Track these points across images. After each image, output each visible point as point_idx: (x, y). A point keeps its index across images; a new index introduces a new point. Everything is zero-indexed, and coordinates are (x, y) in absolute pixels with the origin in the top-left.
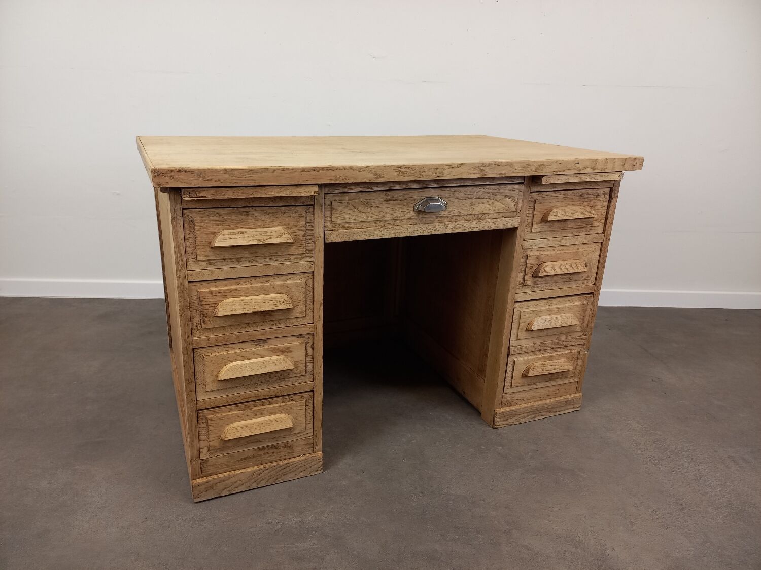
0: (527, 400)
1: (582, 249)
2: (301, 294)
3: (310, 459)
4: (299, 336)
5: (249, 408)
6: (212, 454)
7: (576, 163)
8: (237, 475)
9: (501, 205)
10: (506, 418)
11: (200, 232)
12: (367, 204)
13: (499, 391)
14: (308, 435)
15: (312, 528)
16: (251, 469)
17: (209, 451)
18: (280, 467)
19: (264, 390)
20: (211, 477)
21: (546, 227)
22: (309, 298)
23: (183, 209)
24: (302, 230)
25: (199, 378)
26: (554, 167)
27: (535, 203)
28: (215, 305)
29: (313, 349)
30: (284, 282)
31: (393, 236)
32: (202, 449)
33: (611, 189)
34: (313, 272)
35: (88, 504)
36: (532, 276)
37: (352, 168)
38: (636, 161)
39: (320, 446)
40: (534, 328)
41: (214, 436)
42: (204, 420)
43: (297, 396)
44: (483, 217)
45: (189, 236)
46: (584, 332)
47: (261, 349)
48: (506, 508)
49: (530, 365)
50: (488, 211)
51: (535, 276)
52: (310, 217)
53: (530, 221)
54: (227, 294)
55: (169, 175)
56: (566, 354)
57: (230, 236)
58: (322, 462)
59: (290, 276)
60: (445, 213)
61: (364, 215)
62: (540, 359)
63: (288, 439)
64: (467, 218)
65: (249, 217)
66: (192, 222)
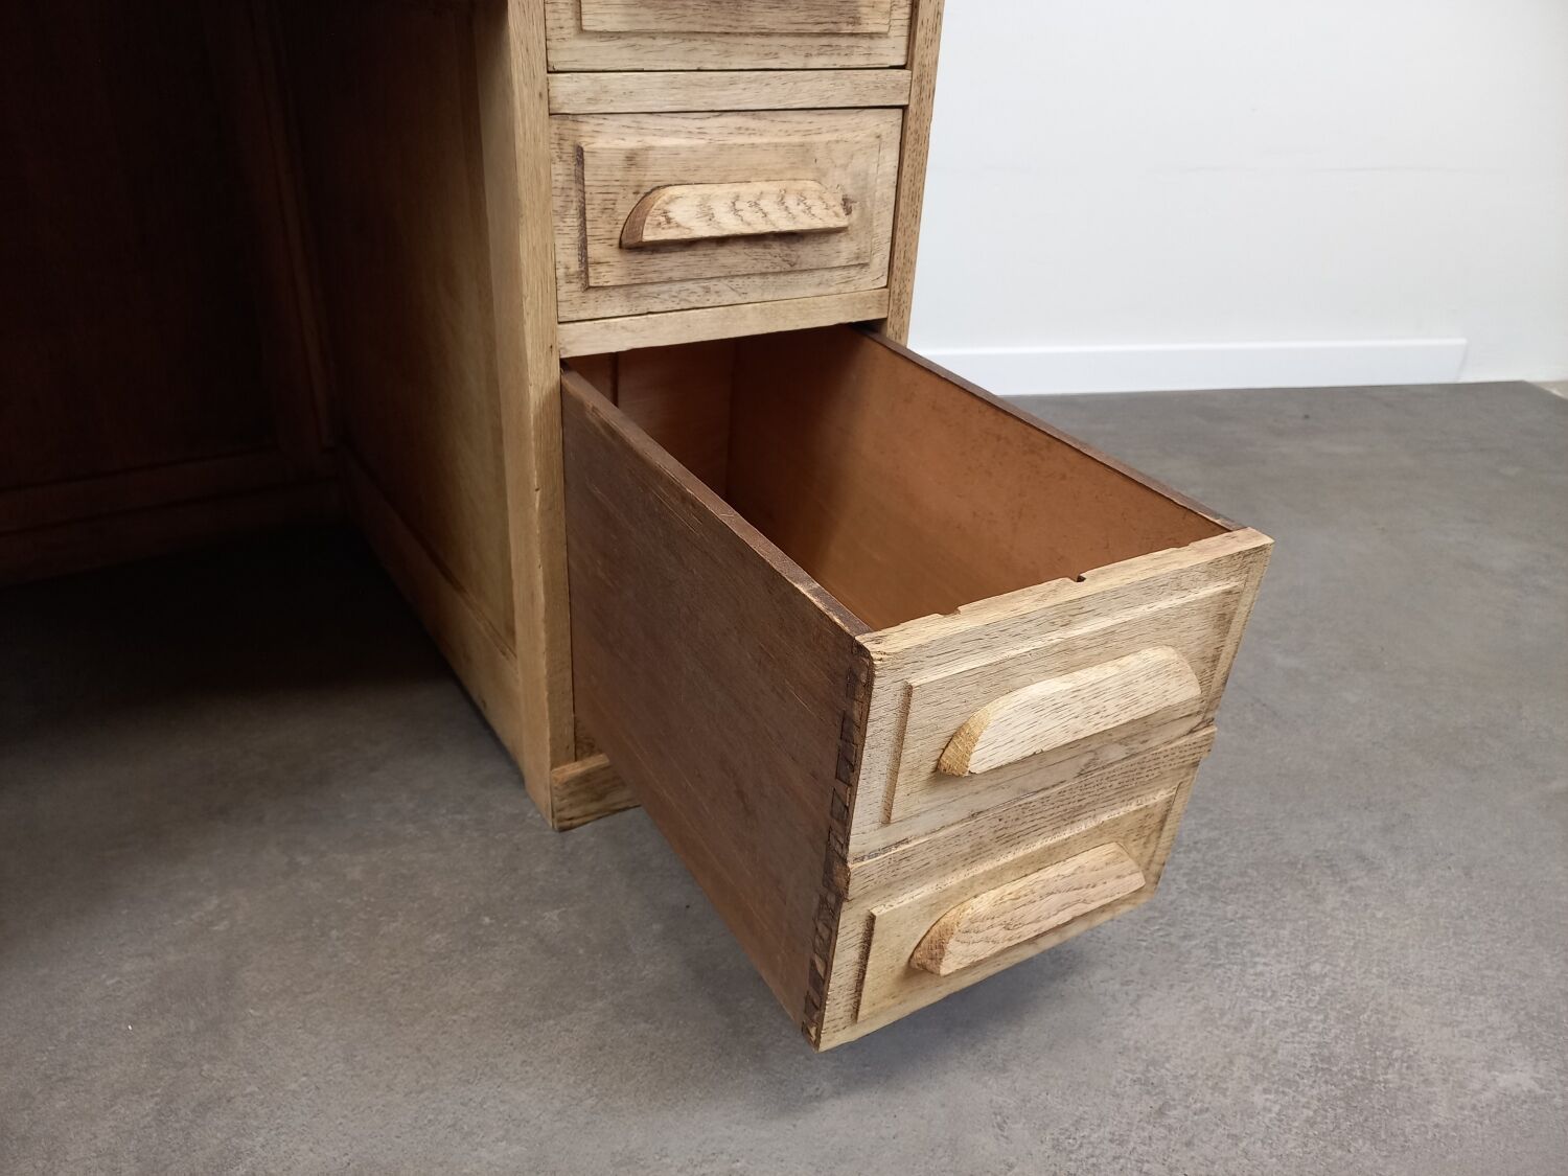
1: (825, 129)
36: (621, 246)
51: (633, 246)
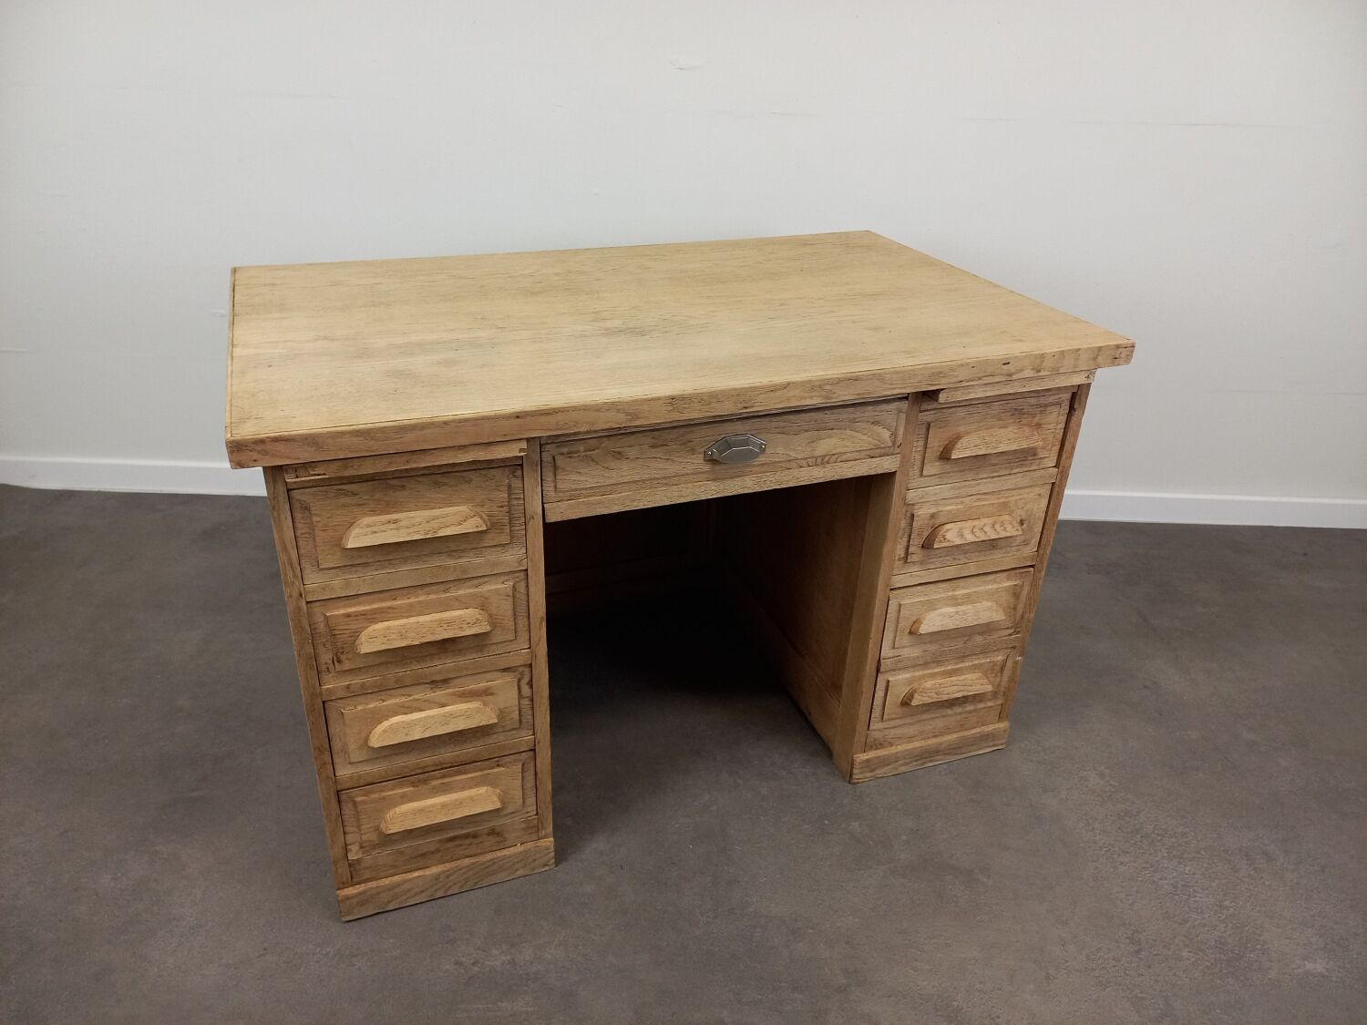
0: (911, 738)
1: (1016, 497)
2: (507, 606)
3: (533, 849)
4: (506, 670)
5: (425, 781)
6: (368, 851)
7: (1004, 364)
8: (410, 880)
9: (865, 437)
10: (873, 767)
11: (320, 525)
12: (619, 455)
13: (861, 727)
14: (529, 815)
15: (528, 974)
16: (434, 870)
17: (361, 847)
18: (482, 864)
19: (447, 754)
20: (370, 883)
21: (948, 467)
22: (522, 609)
23: (288, 490)
24: (502, 507)
25: (337, 744)
26: (963, 374)
27: (928, 429)
28: (356, 634)
29: (531, 687)
30: (476, 590)
31: (666, 503)
32: (350, 845)
33: (1074, 395)
34: (527, 570)
35: (174, 919)
36: (923, 547)
37: (586, 408)
38: (1120, 350)
39: (550, 829)
40: (924, 629)
41: (368, 826)
42: (350, 805)
43: (507, 759)
44: (834, 458)
45: (303, 531)
46: (1016, 627)
47: (440, 694)
48: (847, 943)
49: (915, 685)
50: (841, 450)
51: (927, 547)
52: (516, 484)
53: (918, 457)
54: (376, 616)
55: (260, 447)
56: (981, 665)
57: (374, 529)
58: (553, 854)
59: (486, 579)
60: (762, 459)
61: (613, 474)
62: (933, 676)
63: (496, 823)
64: (804, 463)
65: (406, 493)
66: (306, 508)
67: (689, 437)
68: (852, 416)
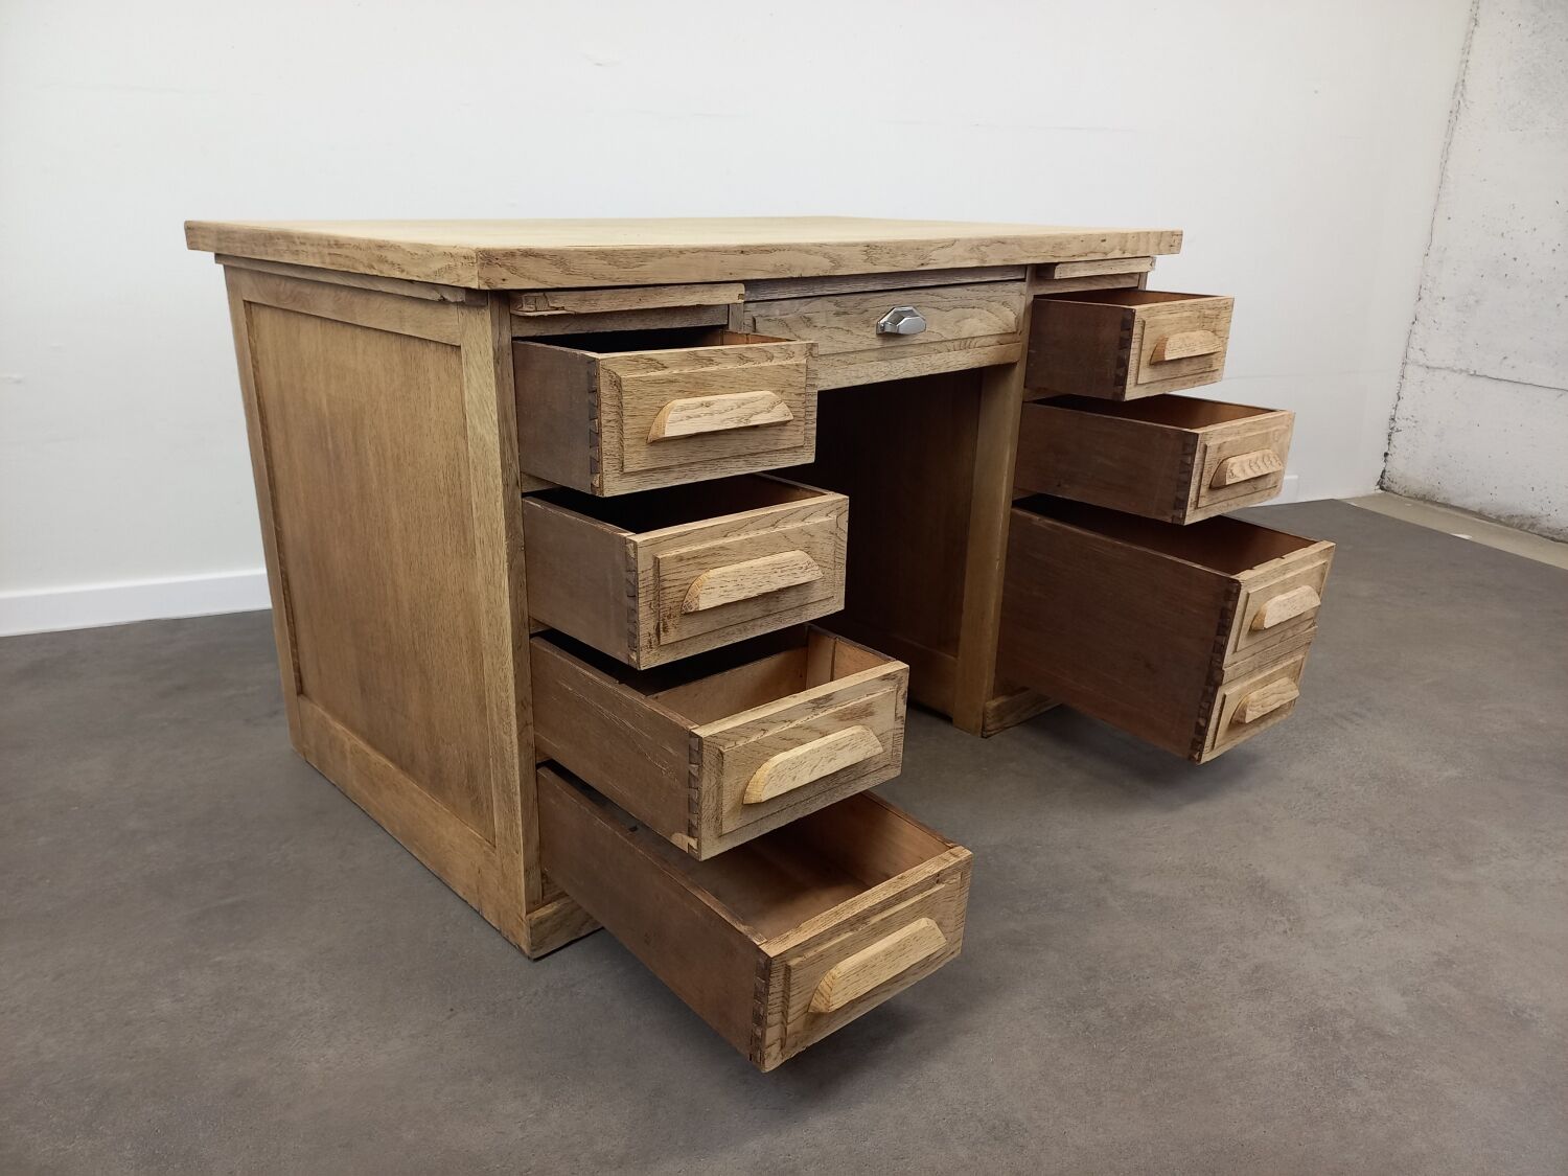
7: (1103, 241)
9: (996, 320)
12: (808, 321)
23: (514, 339)
26: (1075, 249)
31: (846, 384)
35: (300, 1015)
37: (799, 249)
38: (1175, 238)
44: (969, 344)
50: (979, 333)
55: (508, 263)
64: (950, 345)
67: (865, 305)
68: (987, 295)
